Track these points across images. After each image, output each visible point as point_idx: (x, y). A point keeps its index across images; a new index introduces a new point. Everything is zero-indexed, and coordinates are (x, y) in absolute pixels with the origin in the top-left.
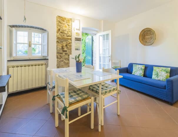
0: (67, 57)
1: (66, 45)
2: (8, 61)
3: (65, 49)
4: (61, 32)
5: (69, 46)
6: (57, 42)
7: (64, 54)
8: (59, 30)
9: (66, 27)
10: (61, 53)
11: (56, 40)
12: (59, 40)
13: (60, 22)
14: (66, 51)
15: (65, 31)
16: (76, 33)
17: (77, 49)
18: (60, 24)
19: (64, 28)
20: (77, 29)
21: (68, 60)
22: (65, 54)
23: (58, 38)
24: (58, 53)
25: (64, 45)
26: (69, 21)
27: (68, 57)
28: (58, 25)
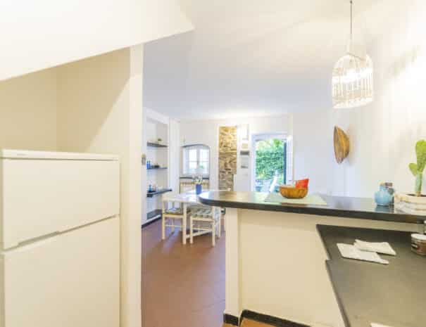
0: (231, 176)
1: (230, 162)
2: (181, 178)
3: (229, 167)
4: (225, 146)
5: (233, 162)
6: (220, 158)
7: (227, 173)
8: (222, 143)
9: (230, 138)
10: (223, 172)
11: (218, 156)
12: (222, 156)
13: (222, 134)
14: (230, 169)
15: (229, 143)
16: (243, 144)
17: (243, 167)
18: (223, 136)
19: (228, 141)
20: (244, 139)
21: (232, 181)
22: (229, 173)
23: (220, 154)
24: (220, 172)
25: (228, 162)
26: (233, 129)
27: (233, 177)
28: (221, 138)
